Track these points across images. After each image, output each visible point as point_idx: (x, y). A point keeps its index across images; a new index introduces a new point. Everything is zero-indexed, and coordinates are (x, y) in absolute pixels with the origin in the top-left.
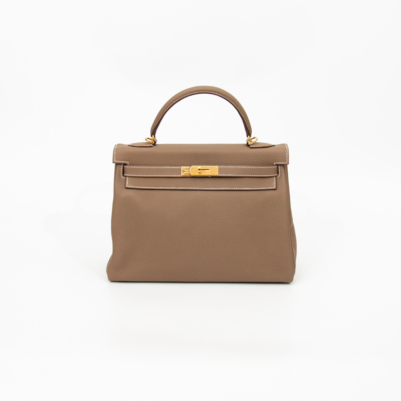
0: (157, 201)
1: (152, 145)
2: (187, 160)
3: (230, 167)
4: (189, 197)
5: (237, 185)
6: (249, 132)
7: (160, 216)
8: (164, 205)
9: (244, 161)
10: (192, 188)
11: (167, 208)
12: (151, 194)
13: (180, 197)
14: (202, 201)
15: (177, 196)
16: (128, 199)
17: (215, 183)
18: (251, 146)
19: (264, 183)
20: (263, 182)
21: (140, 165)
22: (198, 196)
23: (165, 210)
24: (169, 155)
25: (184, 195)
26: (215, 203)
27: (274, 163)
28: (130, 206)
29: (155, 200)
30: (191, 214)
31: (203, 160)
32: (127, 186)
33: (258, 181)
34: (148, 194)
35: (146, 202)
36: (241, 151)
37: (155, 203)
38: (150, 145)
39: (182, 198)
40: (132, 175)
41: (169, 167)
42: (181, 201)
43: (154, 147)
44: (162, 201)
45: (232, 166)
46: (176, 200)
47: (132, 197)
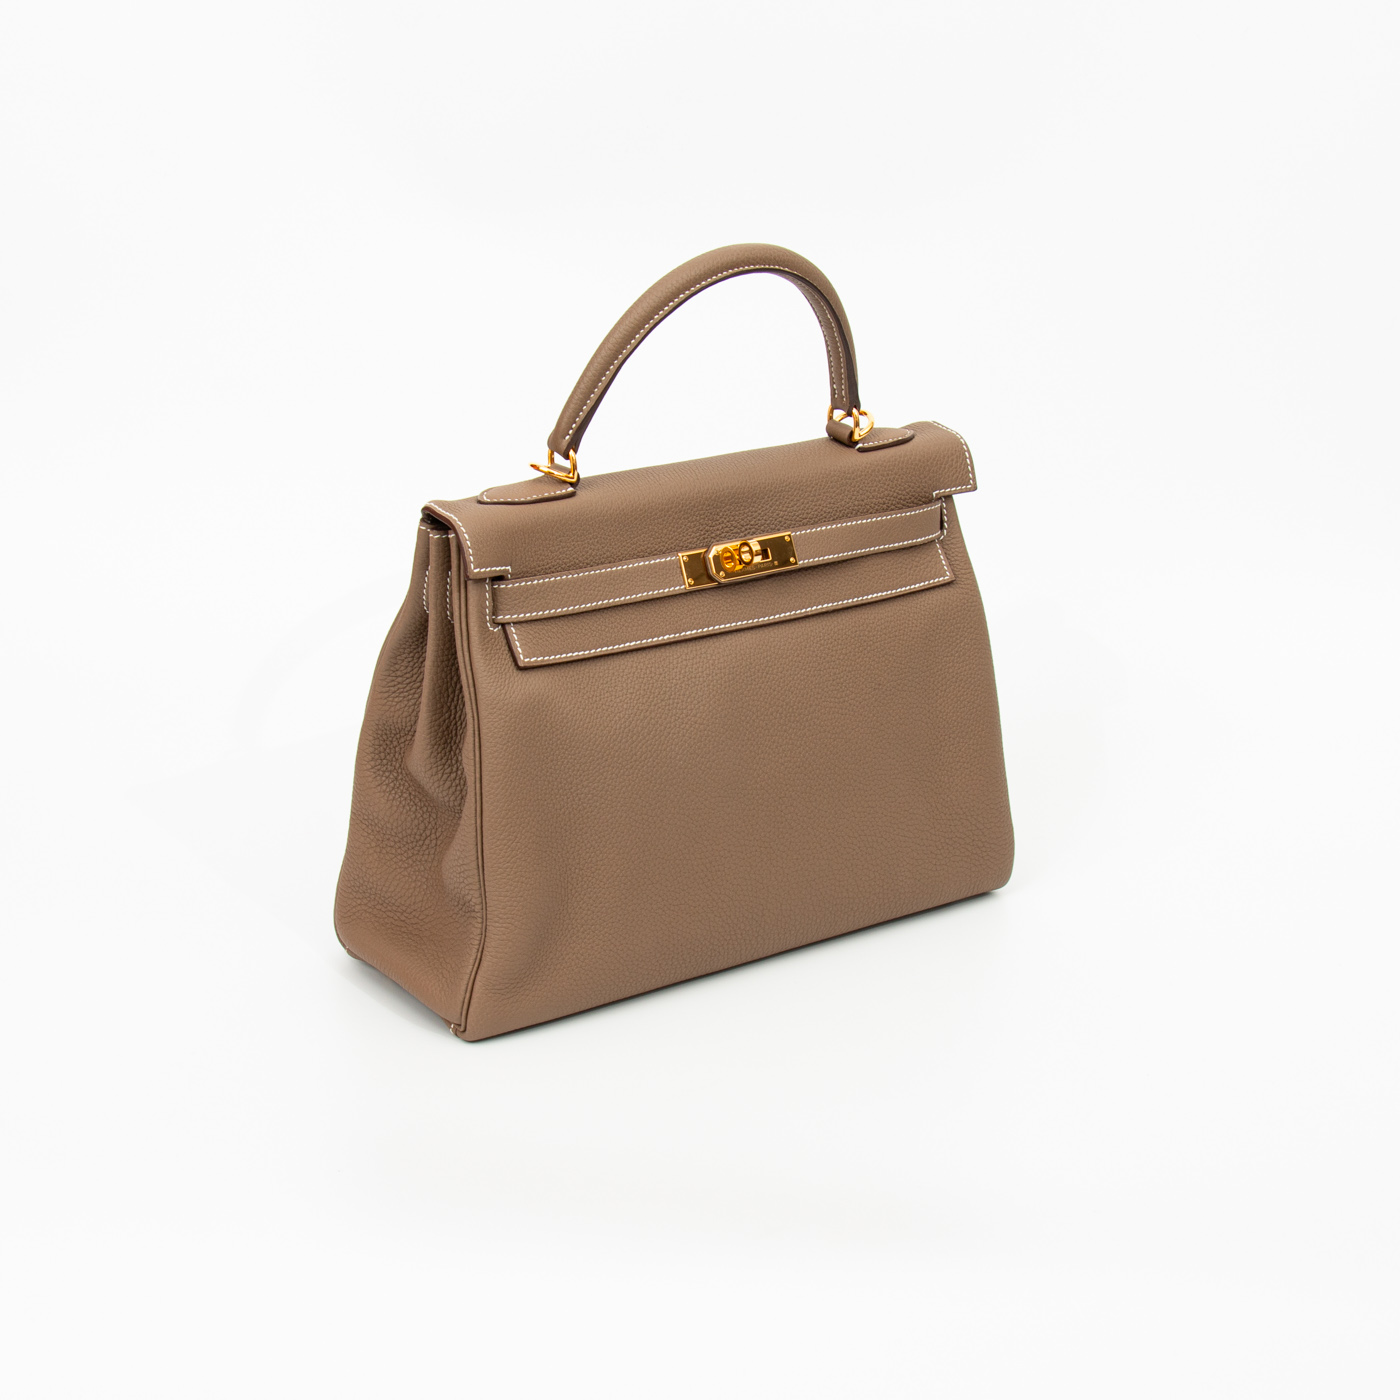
0: (630, 696)
1: (571, 489)
2: (690, 527)
3: (824, 528)
4: (722, 661)
7: (649, 748)
8: (653, 707)
11: (662, 716)
13: (696, 666)
14: (763, 668)
15: (684, 663)
16: (538, 709)
18: (859, 446)
19: (917, 567)
20: (915, 564)
21: (547, 572)
23: (660, 722)
24: (635, 519)
26: (801, 666)
27: (934, 494)
28: (547, 733)
29: (621, 694)
30: (738, 720)
31: (737, 518)
32: (523, 660)
33: (900, 564)
34: (592, 675)
37: (625, 706)
39: (700, 669)
40: (528, 614)
42: (701, 680)
44: (643, 693)
45: (829, 525)
46: (686, 679)
47: (548, 697)
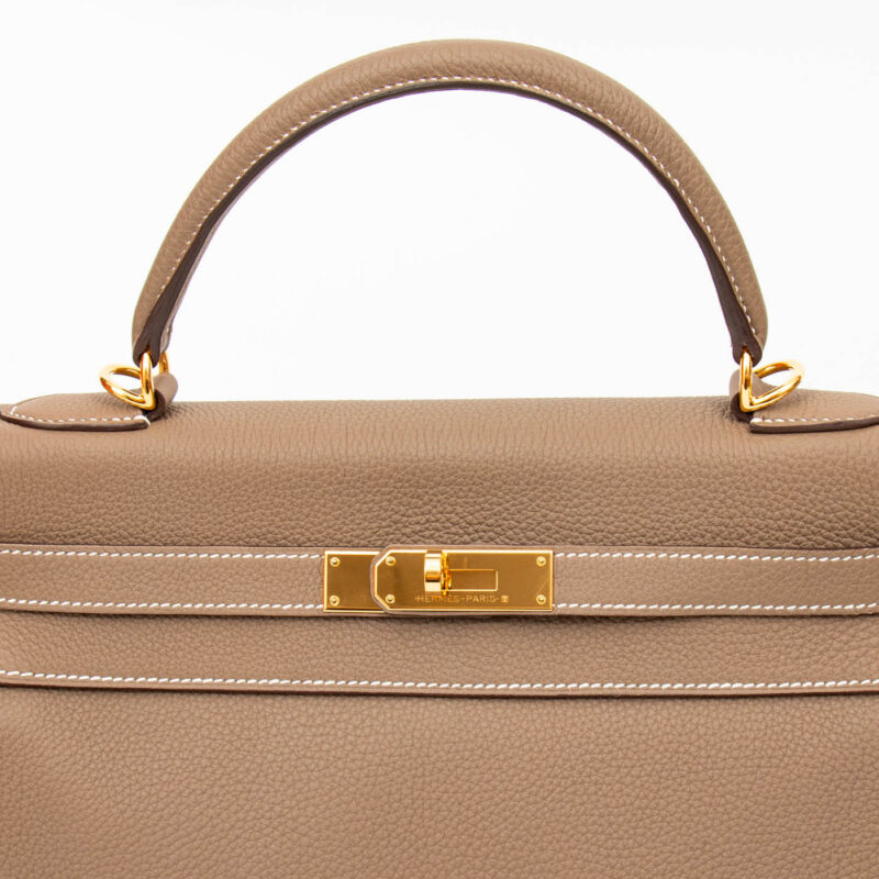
0: (178, 763)
1: (140, 418)
2: (359, 511)
3: (628, 555)
4: (372, 739)
5: (669, 662)
6: (746, 334)
7: (194, 853)
8: (216, 790)
9: (715, 514)
10: (387, 684)
11: (233, 808)
12: (141, 719)
13: (319, 740)
14: (451, 767)
15: (300, 730)
17: (531, 653)
18: (756, 420)
19: (838, 650)
22: (428, 734)
23: (224, 815)
24: (246, 482)
25: (343, 725)
26: (533, 778)
29: (164, 756)
30: (383, 843)
31: (459, 510)
33: (800, 641)
34: (124, 716)
35: (110, 766)
36: (694, 454)
37: (165, 778)
38: (127, 419)
39: (326, 747)
40: (22, 602)
41: (249, 556)
42: (322, 763)
43: (157, 431)
44: (204, 762)
45: (640, 551)
46: (293, 756)
47: (22, 734)
